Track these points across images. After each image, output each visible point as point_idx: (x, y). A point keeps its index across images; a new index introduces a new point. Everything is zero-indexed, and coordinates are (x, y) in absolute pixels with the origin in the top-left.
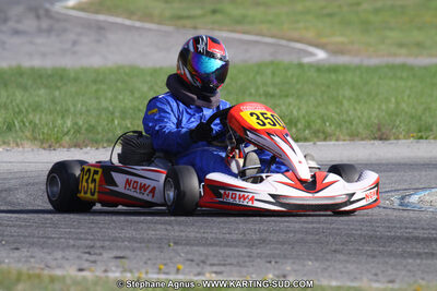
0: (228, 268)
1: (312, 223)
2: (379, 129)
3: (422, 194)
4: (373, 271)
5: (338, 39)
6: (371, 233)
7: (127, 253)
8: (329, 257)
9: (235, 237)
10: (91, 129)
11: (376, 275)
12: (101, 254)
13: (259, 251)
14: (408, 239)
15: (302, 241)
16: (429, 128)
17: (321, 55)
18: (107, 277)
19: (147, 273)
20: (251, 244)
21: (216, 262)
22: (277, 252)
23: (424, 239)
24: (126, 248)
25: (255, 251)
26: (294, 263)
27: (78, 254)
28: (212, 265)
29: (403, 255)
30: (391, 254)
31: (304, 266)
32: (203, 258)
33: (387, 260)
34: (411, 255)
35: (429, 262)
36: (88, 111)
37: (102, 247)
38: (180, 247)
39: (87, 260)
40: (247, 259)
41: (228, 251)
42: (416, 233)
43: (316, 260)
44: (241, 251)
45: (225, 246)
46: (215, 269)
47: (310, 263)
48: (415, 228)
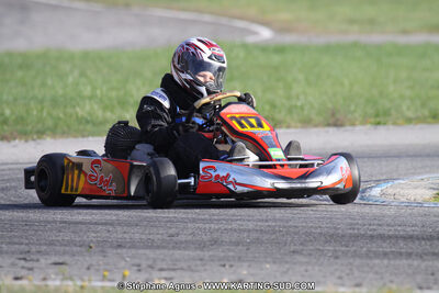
0: (179, 272)
1: (267, 221)
2: (333, 115)
3: (384, 186)
4: (337, 274)
5: (284, 16)
6: (332, 232)
7: (66, 258)
8: (288, 258)
9: (182, 238)
10: (21, 120)
11: (340, 278)
12: (38, 260)
13: (211, 253)
14: (372, 237)
15: (258, 241)
16: (387, 113)
17: (265, 34)
18: (47, 286)
19: (90, 280)
20: (201, 246)
21: (165, 267)
22: (231, 254)
23: (390, 237)
24: (65, 253)
25: (206, 254)
26: (249, 266)
27: (12, 260)
28: (161, 270)
29: (369, 255)
30: (355, 255)
31: (262, 269)
32: (150, 263)
33: (351, 260)
34: (377, 255)
35: (398, 262)
36: (15, 100)
37: (39, 252)
38: (124, 250)
39: (23, 267)
40: (199, 262)
41: (177, 253)
42: (381, 231)
43: (274, 262)
44: (191, 253)
45: (174, 248)
46: (164, 274)
47: (268, 266)
48: (380, 225)
